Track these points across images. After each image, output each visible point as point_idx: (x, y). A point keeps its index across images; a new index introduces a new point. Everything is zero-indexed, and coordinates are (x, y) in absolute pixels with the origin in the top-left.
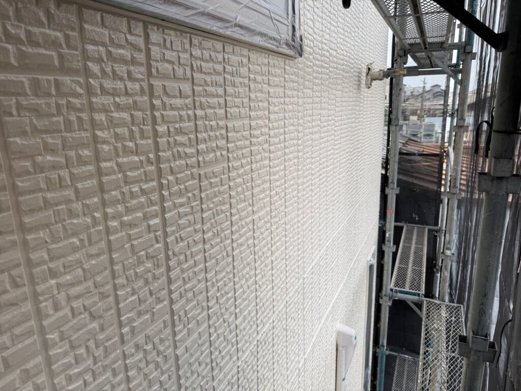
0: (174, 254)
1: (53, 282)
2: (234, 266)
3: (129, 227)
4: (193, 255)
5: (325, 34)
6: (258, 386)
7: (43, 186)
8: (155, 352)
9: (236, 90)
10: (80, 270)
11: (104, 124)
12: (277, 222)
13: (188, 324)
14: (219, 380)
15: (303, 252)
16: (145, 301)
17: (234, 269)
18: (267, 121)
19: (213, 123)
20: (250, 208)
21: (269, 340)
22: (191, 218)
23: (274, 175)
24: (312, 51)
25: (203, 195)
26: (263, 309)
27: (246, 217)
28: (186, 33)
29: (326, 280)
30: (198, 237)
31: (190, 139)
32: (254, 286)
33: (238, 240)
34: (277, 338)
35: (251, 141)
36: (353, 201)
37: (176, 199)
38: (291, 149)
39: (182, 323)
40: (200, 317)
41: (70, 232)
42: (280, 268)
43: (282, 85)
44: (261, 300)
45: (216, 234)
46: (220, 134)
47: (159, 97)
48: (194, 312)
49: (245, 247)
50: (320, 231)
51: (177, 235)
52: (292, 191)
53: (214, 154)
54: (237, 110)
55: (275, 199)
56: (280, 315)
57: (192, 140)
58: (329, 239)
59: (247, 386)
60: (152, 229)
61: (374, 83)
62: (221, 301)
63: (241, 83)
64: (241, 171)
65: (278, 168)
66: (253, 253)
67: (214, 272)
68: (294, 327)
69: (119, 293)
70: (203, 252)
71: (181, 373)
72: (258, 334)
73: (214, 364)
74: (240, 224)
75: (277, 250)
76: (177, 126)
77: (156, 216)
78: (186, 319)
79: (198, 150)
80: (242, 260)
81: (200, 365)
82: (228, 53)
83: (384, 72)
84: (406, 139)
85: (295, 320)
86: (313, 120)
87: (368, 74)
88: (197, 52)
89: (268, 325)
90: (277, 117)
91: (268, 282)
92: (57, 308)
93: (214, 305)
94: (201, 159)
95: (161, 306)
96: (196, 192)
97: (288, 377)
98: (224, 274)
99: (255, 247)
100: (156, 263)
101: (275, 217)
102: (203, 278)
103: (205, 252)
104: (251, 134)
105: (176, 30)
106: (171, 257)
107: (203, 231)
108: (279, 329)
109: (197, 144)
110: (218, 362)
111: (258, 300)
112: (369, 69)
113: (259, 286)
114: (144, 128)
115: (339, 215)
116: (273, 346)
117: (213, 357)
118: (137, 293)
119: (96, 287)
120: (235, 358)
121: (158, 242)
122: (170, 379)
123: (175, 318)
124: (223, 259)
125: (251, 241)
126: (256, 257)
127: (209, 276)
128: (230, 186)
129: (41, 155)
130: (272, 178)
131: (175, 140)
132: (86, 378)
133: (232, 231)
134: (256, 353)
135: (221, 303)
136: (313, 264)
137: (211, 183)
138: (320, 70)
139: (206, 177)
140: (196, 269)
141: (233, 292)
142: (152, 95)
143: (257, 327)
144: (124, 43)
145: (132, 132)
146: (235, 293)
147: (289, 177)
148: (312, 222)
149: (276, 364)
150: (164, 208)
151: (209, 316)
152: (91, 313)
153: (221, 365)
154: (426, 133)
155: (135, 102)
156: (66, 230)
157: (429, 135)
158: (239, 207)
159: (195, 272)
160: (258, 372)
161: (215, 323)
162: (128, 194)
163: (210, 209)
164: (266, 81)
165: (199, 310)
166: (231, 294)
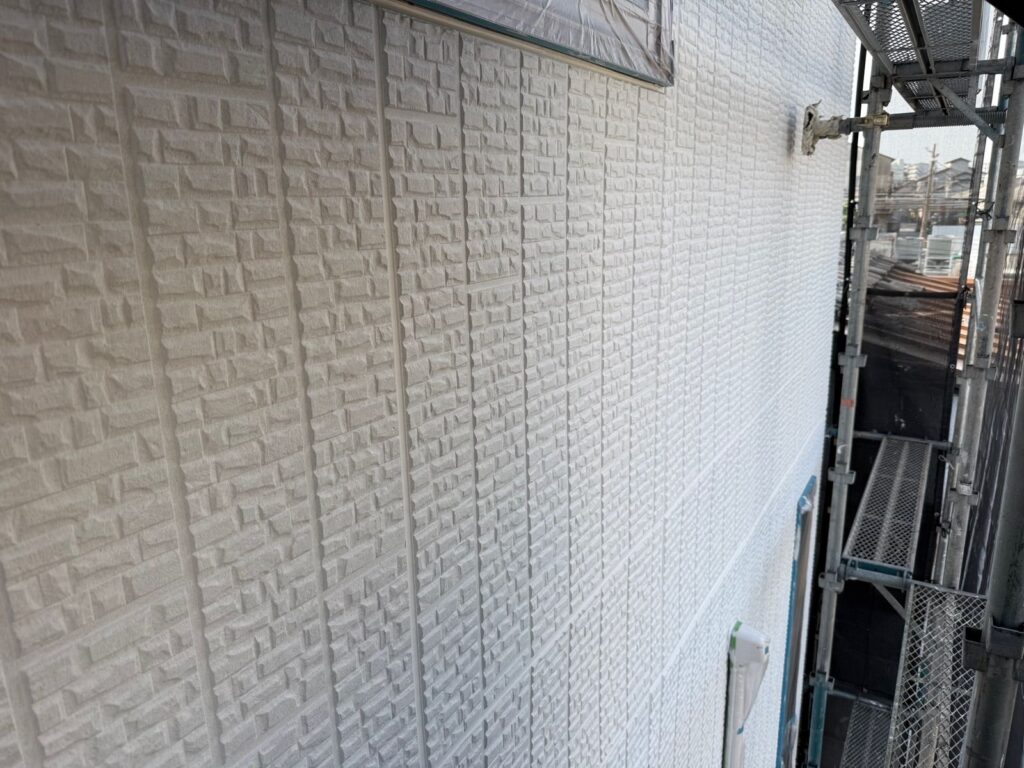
0: (419, 438)
1: (210, 460)
2: (528, 477)
3: (342, 380)
4: (455, 444)
5: (722, 44)
6: (569, 714)
7: (198, 288)
8: (380, 615)
9: (542, 139)
10: (255, 444)
11: (302, 188)
12: (614, 405)
13: (442, 571)
14: (496, 689)
15: (666, 469)
16: (367, 516)
17: (528, 482)
18: (600, 205)
19: (497, 202)
20: (562, 371)
21: (593, 629)
22: (452, 375)
23: (611, 311)
24: (694, 74)
25: (475, 335)
26: (582, 567)
27: (555, 387)
28: (452, 28)
29: (710, 531)
30: (464, 411)
31: (453, 228)
32: (566, 521)
33: (537, 428)
34: (608, 628)
35: (568, 242)
36: (771, 381)
37: (425, 337)
38: (646, 264)
39: (431, 566)
40: (464, 561)
42: (618, 493)
43: (633, 136)
44: (579, 549)
45: (497, 411)
46: (510, 222)
47: (400, 146)
48: (451, 551)
49: (551, 442)
50: (700, 432)
51: (427, 404)
52: (647, 347)
53: (497, 260)
54: (543, 179)
55: (610, 358)
56: (616, 585)
57: (457, 230)
58: (720, 450)
59: (547, 711)
60: (381, 387)
61: (821, 144)
62: (503, 539)
63: (552, 128)
64: (547, 298)
65: (618, 300)
66: (565, 456)
67: (491, 482)
68: (643, 611)
69: (322, 495)
70: (471, 442)
71: (425, 660)
72: (571, 612)
73: (487, 656)
74: (541, 398)
75: (613, 457)
77: (390, 364)
78: (438, 561)
79: (467, 250)
80: (544, 468)
81: (461, 652)
82: (529, 69)
83: (841, 121)
84: (889, 266)
85: (645, 599)
86: (693, 211)
87: (807, 126)
88: (471, 66)
89: (591, 598)
90: (620, 199)
91: (593, 516)
92: (214, 506)
93: (490, 543)
94: (472, 267)
95: (393, 529)
96: (463, 329)
97: (628, 707)
98: (509, 487)
99: (569, 445)
100: (387, 450)
101: (611, 393)
102: (470, 490)
103: (475, 442)
104: (568, 227)
105: (434, 23)
106: (415, 443)
107: (474, 403)
108: (613, 610)
109: (467, 239)
110: (495, 653)
111: (574, 548)
112: (810, 116)
113: (576, 521)
114: (373, 200)
115: (741, 405)
116: (601, 641)
117: (486, 642)
118: (353, 499)
119: (282, 480)
120: (527, 651)
121: (391, 412)
122: (405, 669)
123: (418, 556)
124: (510, 460)
125: (562, 434)
126: (572, 466)
127: (481, 488)
128: (525, 324)
129: (195, 232)
130: (606, 317)
131: (427, 228)
132: (259, 640)
133: (526, 411)
134: (566, 650)
135: (503, 542)
136: (685, 494)
137: (489, 315)
138: (710, 113)
139: (481, 302)
140: (458, 472)
141: (525, 526)
142: (388, 141)
143: (571, 598)
144: (340, 43)
145: (351, 206)
146: (530, 528)
147: (641, 318)
148: (685, 413)
149: (605, 677)
150: (403, 351)
151: (480, 563)
152: (271, 524)
153: (501, 659)
154: (933, 258)
155: (358, 152)
156: (233, 371)
157: (941, 263)
158: (541, 365)
159: (456, 477)
160: (569, 687)
161: (491, 578)
162: (341, 317)
163: (486, 363)
164: (602, 127)
165: (463, 549)
166: (522, 529)
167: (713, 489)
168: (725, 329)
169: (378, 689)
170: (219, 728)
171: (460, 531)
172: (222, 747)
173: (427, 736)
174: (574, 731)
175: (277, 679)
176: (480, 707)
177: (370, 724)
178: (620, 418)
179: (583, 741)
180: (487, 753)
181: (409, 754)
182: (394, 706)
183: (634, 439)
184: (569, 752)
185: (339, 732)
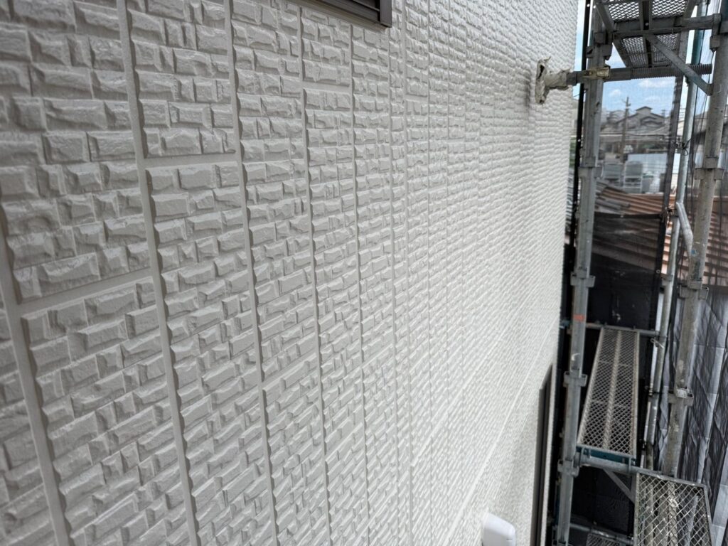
61: (551, 93)
83: (568, 74)
87: (539, 77)
112: (542, 68)
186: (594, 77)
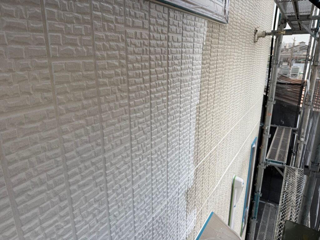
0: (170, 115)
1: (135, 115)
2: (190, 128)
3: (157, 99)
4: (176, 117)
5: (239, 11)
6: (195, 192)
7: (135, 76)
8: (160, 156)
9: (198, 39)
10: (142, 112)
11: (153, 52)
12: (209, 111)
13: (172, 149)
14: (181, 180)
15: (220, 130)
16: (159, 132)
17: (190, 129)
18: (209, 56)
19: (188, 55)
20: (199, 101)
21: (202, 170)
22: (176, 100)
23: (210, 85)
24: (232, 20)
25: (181, 90)
26: (200, 153)
27: (197, 105)
28: (182, 12)
29: (229, 149)
30: (178, 109)
31: (179, 62)
33: (193, 115)
34: (205, 171)
35: (202, 66)
36: (247, 108)
37: (172, 90)
38: (219, 73)
39: (170, 147)
40: (177, 147)
41: (141, 96)
42: (209, 135)
43: (218, 38)
44: (200, 149)
45: (185, 110)
46: (190, 61)
47: (171, 42)
48: (174, 144)
50: (229, 121)
51: (172, 107)
52: (218, 96)
53: (187, 71)
54: (198, 49)
55: (209, 98)
56: (207, 159)
58: (233, 126)
60: (164, 101)
63: (200, 36)
65: (212, 82)
67: (183, 128)
69: (152, 126)
71: (168, 170)
73: (180, 171)
75: (208, 125)
76: (175, 55)
78: (172, 146)
79: (181, 68)
81: (175, 169)
82: (197, 21)
84: (280, 76)
85: (213, 165)
86: (230, 58)
88: (185, 21)
89: (202, 162)
90: (214, 55)
91: (203, 140)
93: (182, 143)
94: (182, 72)
95: (164, 136)
96: (179, 88)
98: (186, 130)
100: (164, 117)
101: (209, 107)
102: (178, 129)
103: (180, 117)
104: (202, 62)
105: (179, 11)
107: (180, 107)
108: (206, 166)
111: (198, 148)
113: (200, 141)
114: (165, 55)
115: (239, 114)
116: (203, 174)
117: (180, 168)
118: (157, 128)
119: (146, 121)
120: (188, 173)
121: (165, 108)
122: (164, 171)
123: (168, 144)
124: (187, 123)
126: (199, 126)
127: (181, 129)
128: (192, 88)
129: (135, 63)
130: (209, 87)
131: (174, 62)
132: (140, 158)
133: (191, 110)
135: (184, 144)
136: (224, 137)
137: (185, 85)
138: (235, 31)
139: (183, 81)
140: (176, 124)
142: (168, 41)
143: (197, 161)
144: (161, 17)
145: (161, 57)
146: (190, 141)
147: (217, 88)
148: (225, 115)
149: (203, 184)
150: (168, 93)
151: (180, 148)
152: (144, 131)
153: (183, 173)
154: (293, 73)
155: (163, 44)
156: (139, 95)
157: (295, 75)
158: (194, 99)
159: (176, 126)
160: (196, 184)
161: (181, 152)
162: (158, 84)
163: (184, 97)
164: (211, 36)
165: (176, 144)
166: (188, 141)
167: (231, 137)
168: (236, 92)
169: (159, 175)
170: (133, 177)
171: (176, 139)
172: (133, 181)
173: (168, 189)
174: (197, 196)
175: (142, 167)
176: (178, 184)
177: (157, 183)
178: (210, 115)
179: (198, 200)
180: (179, 197)
181: (164, 192)
182: (162, 179)
183: (213, 121)
184: (195, 202)
185: (152, 183)
186: (280, 34)
